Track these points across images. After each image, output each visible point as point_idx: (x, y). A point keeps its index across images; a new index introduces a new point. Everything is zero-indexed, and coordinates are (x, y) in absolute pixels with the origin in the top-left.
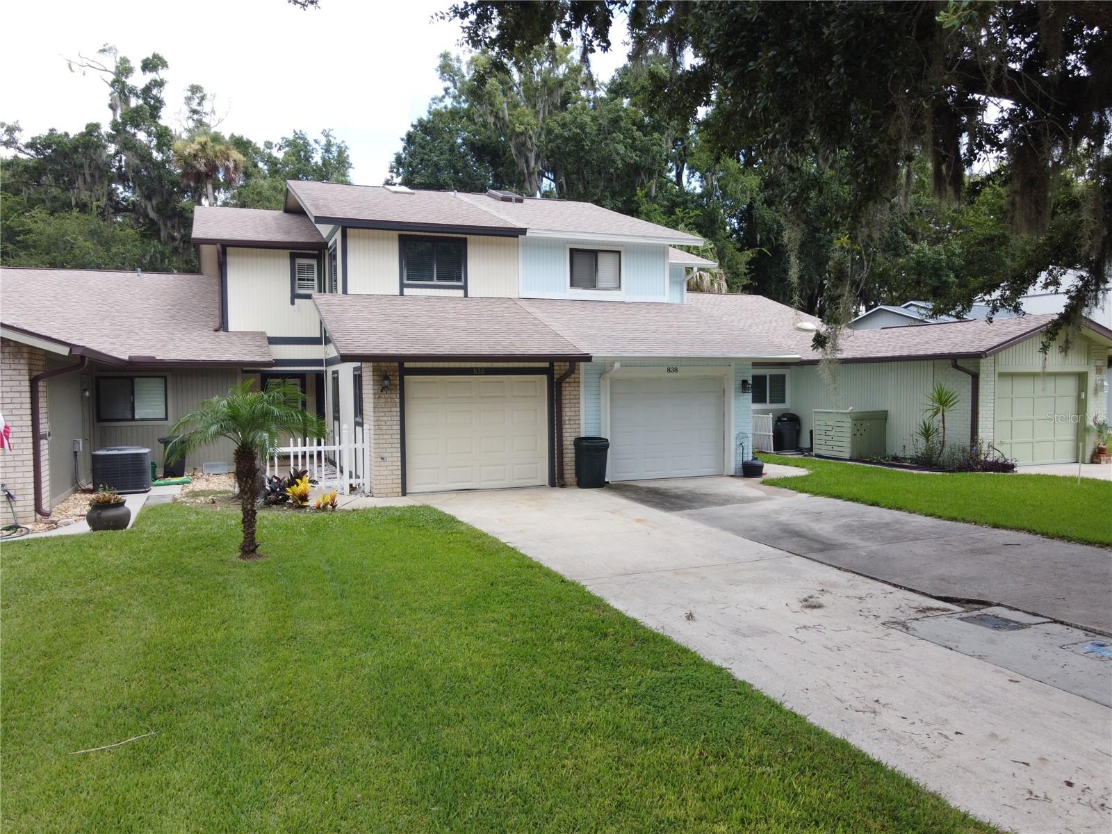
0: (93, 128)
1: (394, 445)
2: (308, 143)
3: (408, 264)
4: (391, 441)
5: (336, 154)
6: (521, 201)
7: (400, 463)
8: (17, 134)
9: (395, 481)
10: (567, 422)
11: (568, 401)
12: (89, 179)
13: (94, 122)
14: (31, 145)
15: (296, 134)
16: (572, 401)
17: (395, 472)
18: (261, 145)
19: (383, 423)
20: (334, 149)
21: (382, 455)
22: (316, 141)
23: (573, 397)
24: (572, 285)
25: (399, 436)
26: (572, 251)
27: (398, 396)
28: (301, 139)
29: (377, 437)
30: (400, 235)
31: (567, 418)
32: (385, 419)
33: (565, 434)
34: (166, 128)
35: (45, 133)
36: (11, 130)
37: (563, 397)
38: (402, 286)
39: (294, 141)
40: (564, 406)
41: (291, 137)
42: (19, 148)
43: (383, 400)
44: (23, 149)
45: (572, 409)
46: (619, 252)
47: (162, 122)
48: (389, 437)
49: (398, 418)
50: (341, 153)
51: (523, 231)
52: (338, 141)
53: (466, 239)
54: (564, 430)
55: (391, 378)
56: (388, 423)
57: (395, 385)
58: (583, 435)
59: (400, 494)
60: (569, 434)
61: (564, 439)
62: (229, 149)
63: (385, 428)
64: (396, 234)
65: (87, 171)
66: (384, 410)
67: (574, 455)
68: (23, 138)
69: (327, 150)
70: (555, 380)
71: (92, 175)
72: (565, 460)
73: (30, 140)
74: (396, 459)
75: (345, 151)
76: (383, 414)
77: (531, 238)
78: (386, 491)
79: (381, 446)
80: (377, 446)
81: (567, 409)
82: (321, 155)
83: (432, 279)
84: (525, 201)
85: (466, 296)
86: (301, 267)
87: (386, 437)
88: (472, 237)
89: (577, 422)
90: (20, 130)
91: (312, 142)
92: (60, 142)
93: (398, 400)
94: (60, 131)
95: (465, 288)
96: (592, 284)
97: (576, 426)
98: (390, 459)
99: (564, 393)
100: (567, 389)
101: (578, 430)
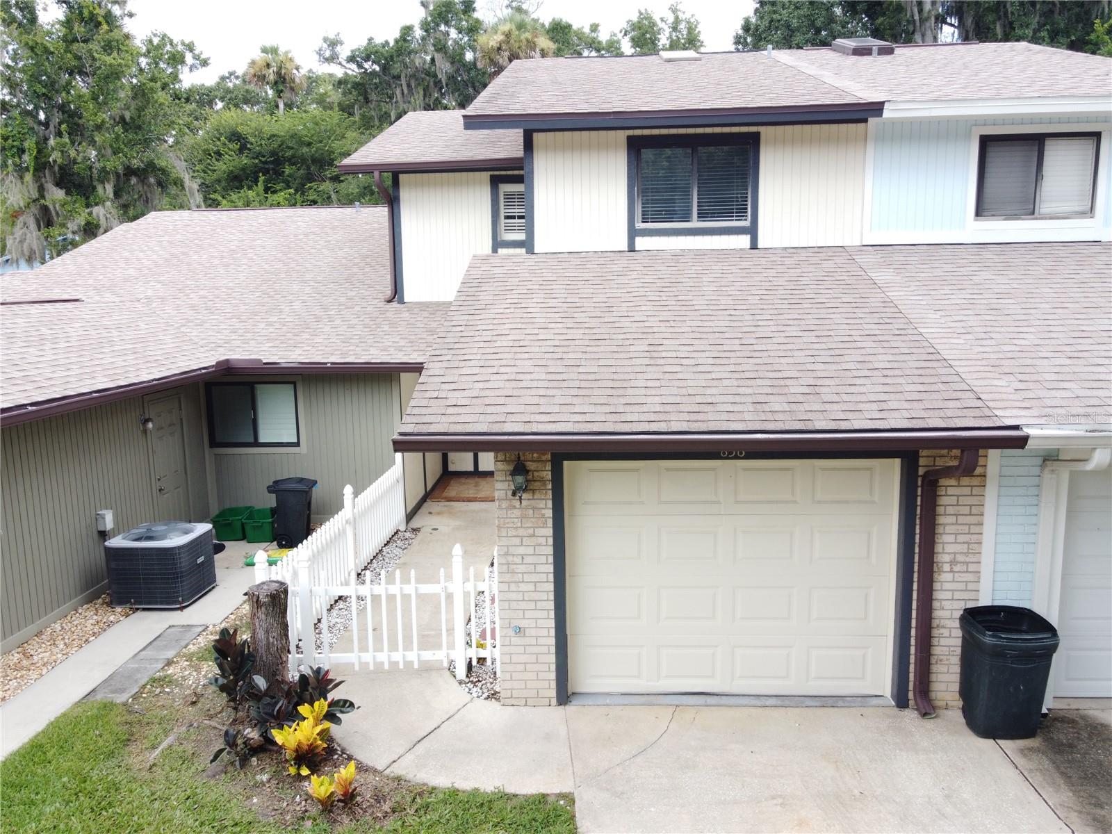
0: (407, 30)
1: (540, 605)
2: (654, 24)
3: (644, 192)
4: (534, 596)
5: (685, 32)
6: (890, 51)
7: (553, 641)
8: (338, 48)
9: (541, 676)
10: (946, 567)
11: (952, 519)
12: (406, 91)
13: (408, 24)
14: (352, 59)
15: (641, 14)
16: (961, 519)
17: (542, 659)
18: (587, 30)
19: (518, 560)
20: (682, 26)
21: (515, 623)
22: (662, 20)
23: (966, 510)
24: (979, 213)
25: (551, 587)
26: (987, 143)
27: (550, 504)
28: (646, 19)
29: (505, 587)
30: (629, 138)
31: (946, 558)
32: (522, 550)
33: (938, 595)
34: (477, 21)
35: (364, 43)
36: (333, 44)
37: (940, 510)
38: (633, 233)
39: (639, 22)
40: (939, 530)
41: (635, 19)
42: (340, 64)
43: (517, 513)
44: (344, 63)
45: (961, 538)
46: (1097, 136)
47: (476, 15)
48: (531, 587)
49: (550, 550)
50: (691, 29)
51: (876, 109)
52: (687, 16)
53: (758, 135)
54: (937, 586)
55: (531, 466)
56: (528, 560)
57: (543, 481)
58: (985, 601)
59: (554, 701)
60: (948, 595)
61: (936, 604)
62: (536, 37)
63: (522, 568)
64: (622, 135)
65: (403, 81)
66: (521, 532)
67: (959, 642)
68: (344, 52)
69: (675, 29)
70: (921, 471)
71: (409, 86)
72: (936, 651)
73: (349, 54)
74: (545, 632)
75: (696, 26)
76: (517, 541)
77: (893, 122)
78: (525, 693)
79: (514, 605)
80: (506, 605)
81: (947, 538)
82: (668, 35)
83: (686, 217)
84: (898, 51)
85: (754, 246)
86: (509, 197)
87: (523, 587)
88: (771, 129)
89: (972, 567)
90: (341, 43)
91: (659, 22)
92: (376, 52)
93: (549, 513)
94: (379, 40)
95: (753, 231)
96: (1028, 208)
97: (970, 577)
98: (533, 632)
99: (943, 501)
100: (951, 491)
101: (971, 586)
